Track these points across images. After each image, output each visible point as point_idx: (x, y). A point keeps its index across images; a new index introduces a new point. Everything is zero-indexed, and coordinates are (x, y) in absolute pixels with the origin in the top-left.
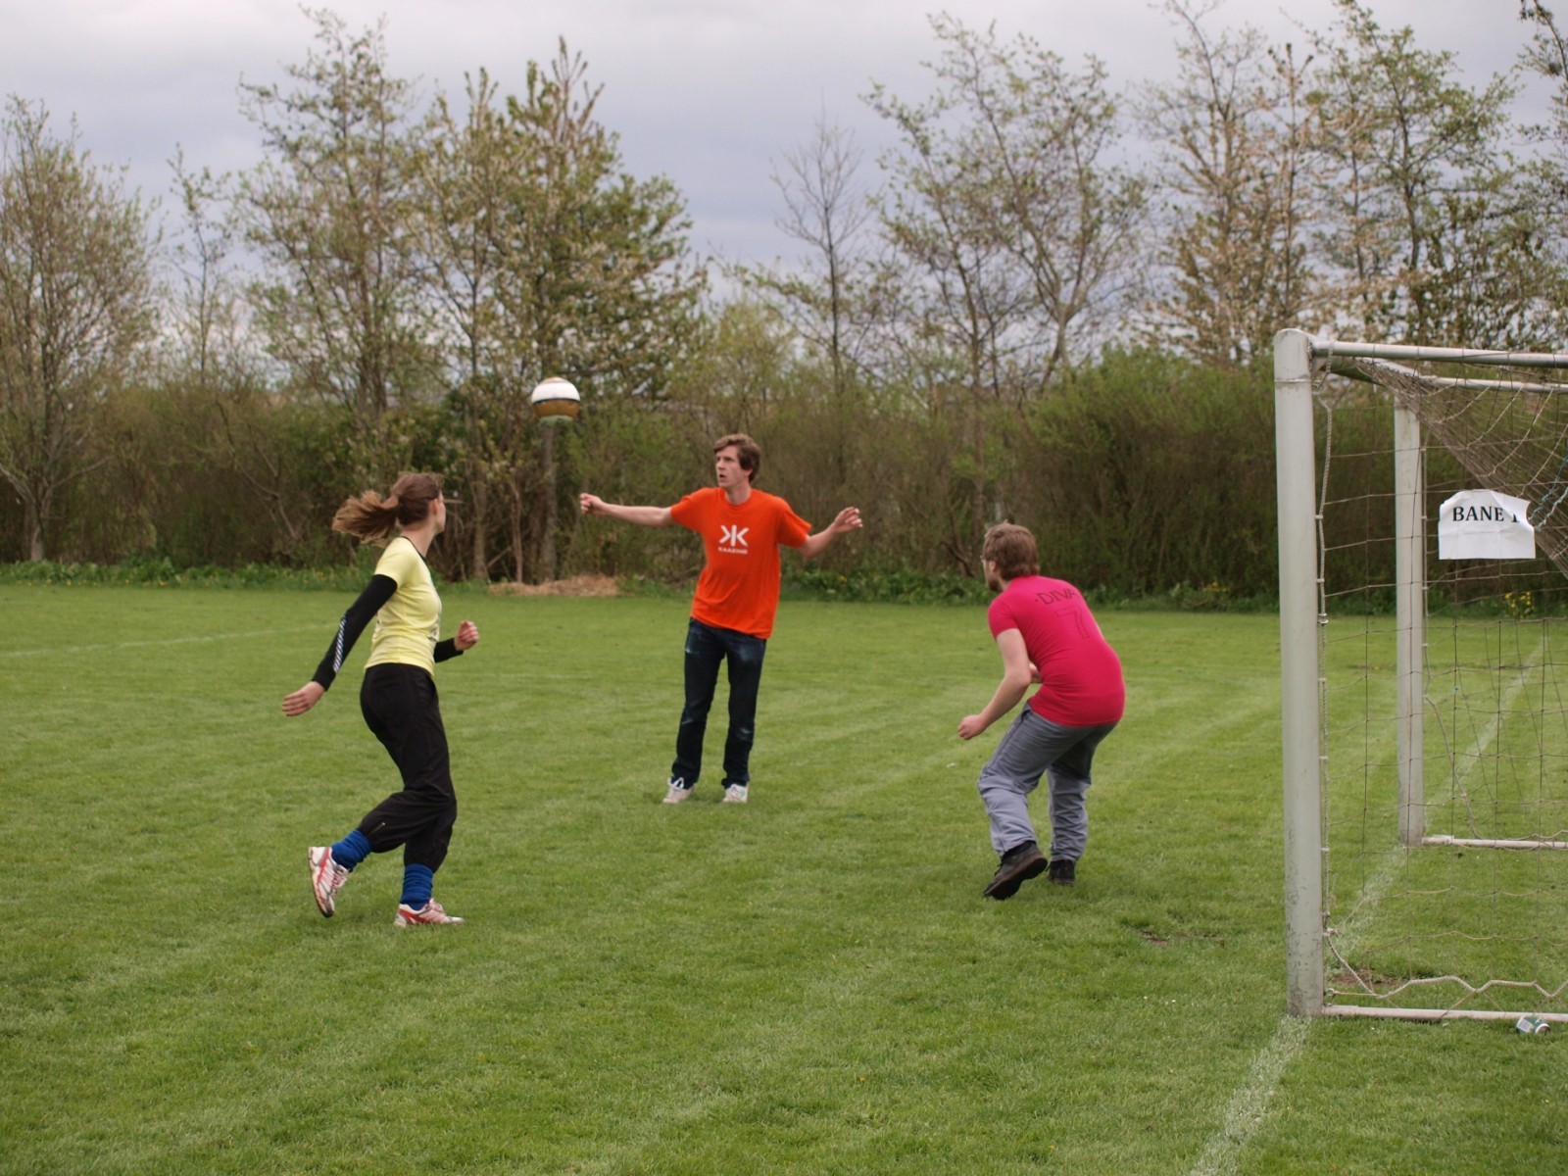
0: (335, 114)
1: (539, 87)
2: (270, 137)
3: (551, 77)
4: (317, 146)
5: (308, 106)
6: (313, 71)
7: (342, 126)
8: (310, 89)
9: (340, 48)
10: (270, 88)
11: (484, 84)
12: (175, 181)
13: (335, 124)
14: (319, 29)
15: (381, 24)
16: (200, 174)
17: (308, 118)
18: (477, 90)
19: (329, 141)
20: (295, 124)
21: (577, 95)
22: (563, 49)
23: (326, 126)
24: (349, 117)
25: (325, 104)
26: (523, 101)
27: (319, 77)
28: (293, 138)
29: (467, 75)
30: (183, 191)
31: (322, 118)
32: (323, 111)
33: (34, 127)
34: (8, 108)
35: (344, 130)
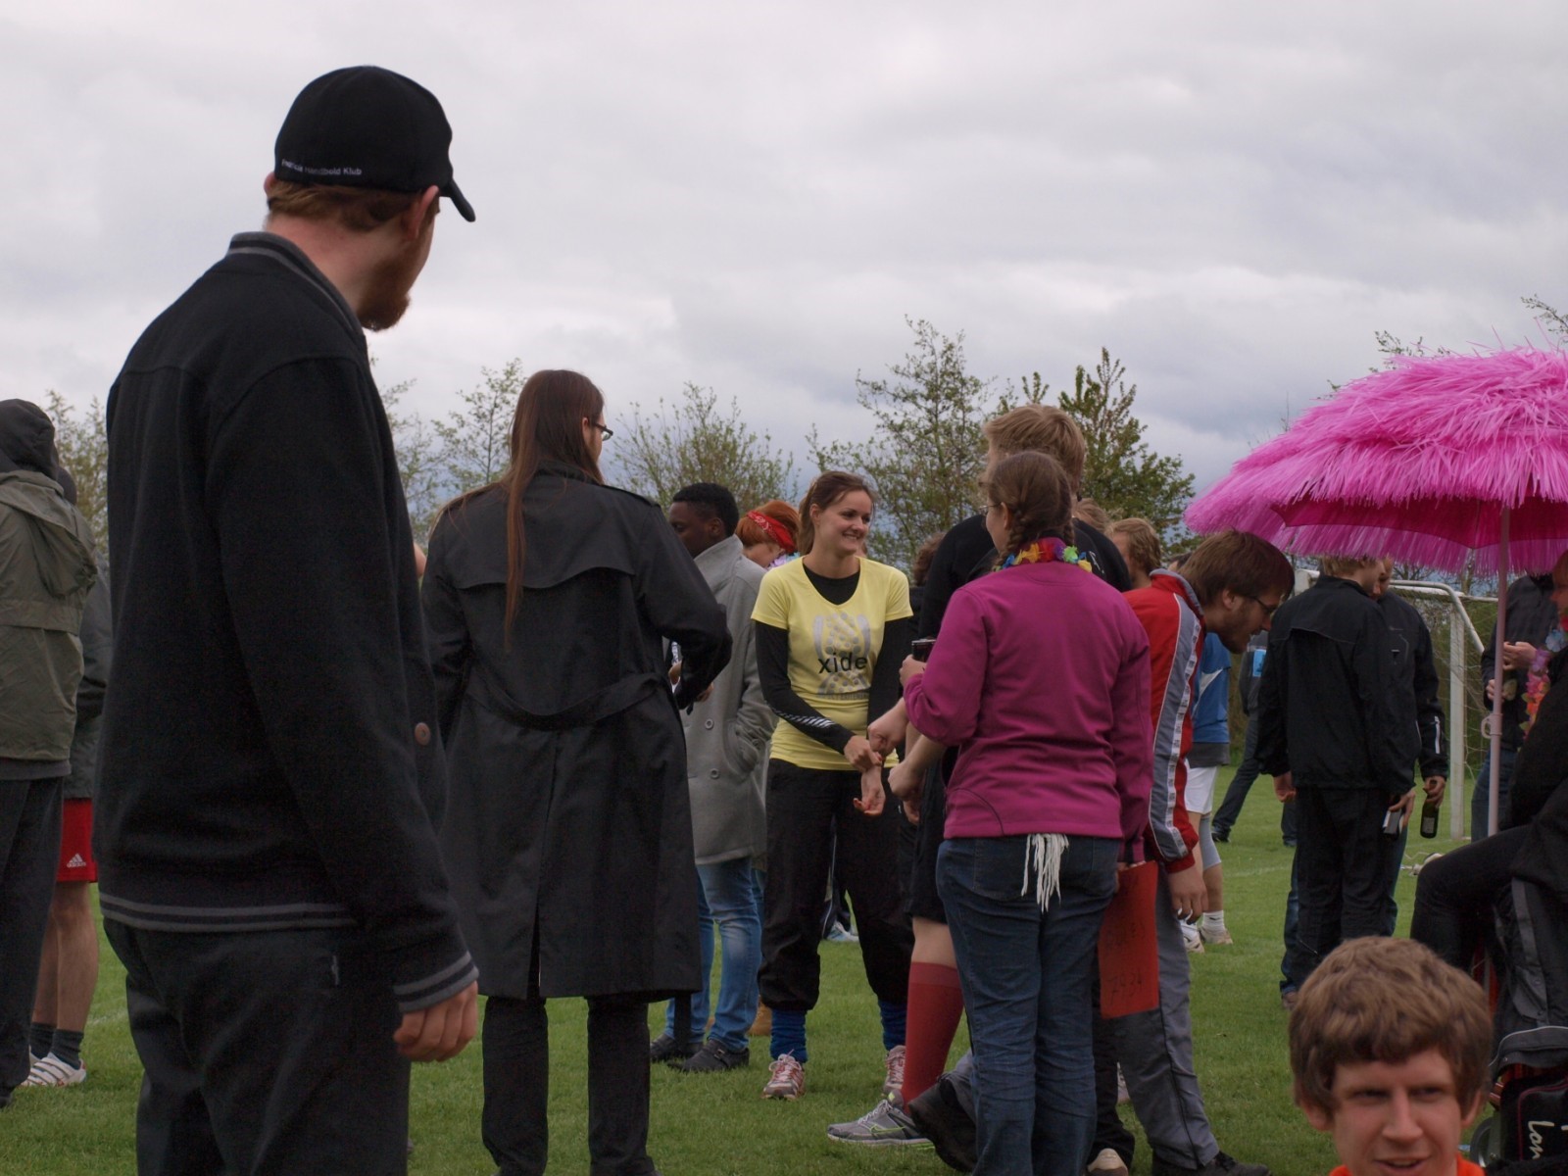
0: (930, 404)
1: (1085, 387)
2: (881, 422)
3: (1095, 379)
4: (914, 427)
5: (911, 397)
6: (913, 371)
7: (933, 414)
8: (912, 385)
9: (933, 353)
10: (880, 383)
11: (1038, 385)
12: (811, 452)
13: (929, 411)
14: (918, 338)
15: (960, 339)
16: (829, 447)
17: (909, 407)
18: (1032, 390)
19: (925, 424)
20: (899, 412)
21: (1115, 393)
22: (1106, 355)
23: (922, 413)
24: (940, 407)
25: (922, 396)
26: (1072, 395)
27: (917, 376)
28: (898, 421)
29: (1024, 379)
30: (817, 460)
31: (920, 407)
32: (921, 401)
33: (705, 408)
34: (685, 393)
35: (936, 416)
